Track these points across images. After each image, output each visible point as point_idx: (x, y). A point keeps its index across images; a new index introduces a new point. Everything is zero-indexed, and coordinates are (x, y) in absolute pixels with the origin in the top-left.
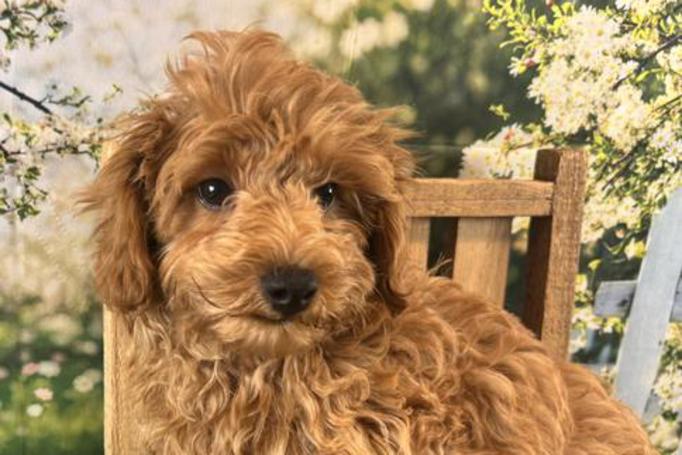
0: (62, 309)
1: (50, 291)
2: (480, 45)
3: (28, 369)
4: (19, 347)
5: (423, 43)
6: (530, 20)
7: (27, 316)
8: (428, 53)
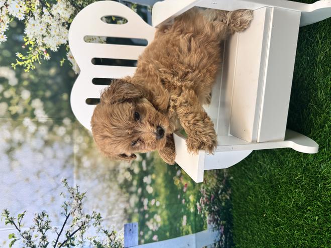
0: (128, 201)
1: (122, 206)
2: (41, 72)
3: (146, 208)
4: (139, 212)
5: (41, 93)
6: (31, 53)
7: (130, 211)
8: (44, 91)
